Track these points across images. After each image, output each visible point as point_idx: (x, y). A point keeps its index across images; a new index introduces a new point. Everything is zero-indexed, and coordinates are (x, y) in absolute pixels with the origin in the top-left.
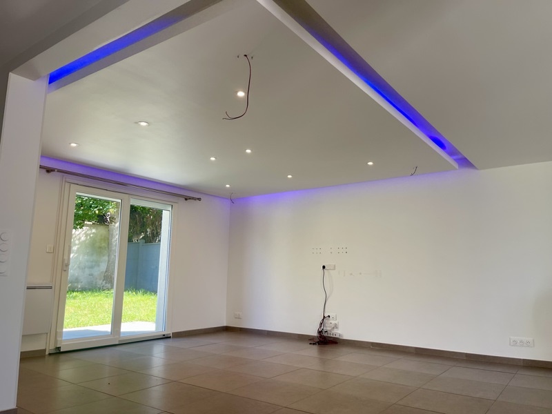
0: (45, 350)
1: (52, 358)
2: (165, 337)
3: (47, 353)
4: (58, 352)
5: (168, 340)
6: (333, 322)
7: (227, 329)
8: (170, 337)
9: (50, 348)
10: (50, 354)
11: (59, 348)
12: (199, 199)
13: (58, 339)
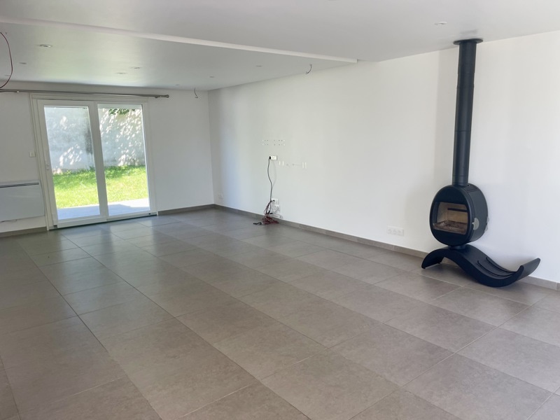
0: (46, 227)
1: (53, 232)
2: (151, 216)
3: (48, 229)
4: (56, 229)
5: (155, 217)
6: (277, 205)
7: (214, 207)
8: (156, 215)
9: (49, 226)
10: (50, 230)
11: (56, 226)
12: (167, 96)
13: (54, 219)
